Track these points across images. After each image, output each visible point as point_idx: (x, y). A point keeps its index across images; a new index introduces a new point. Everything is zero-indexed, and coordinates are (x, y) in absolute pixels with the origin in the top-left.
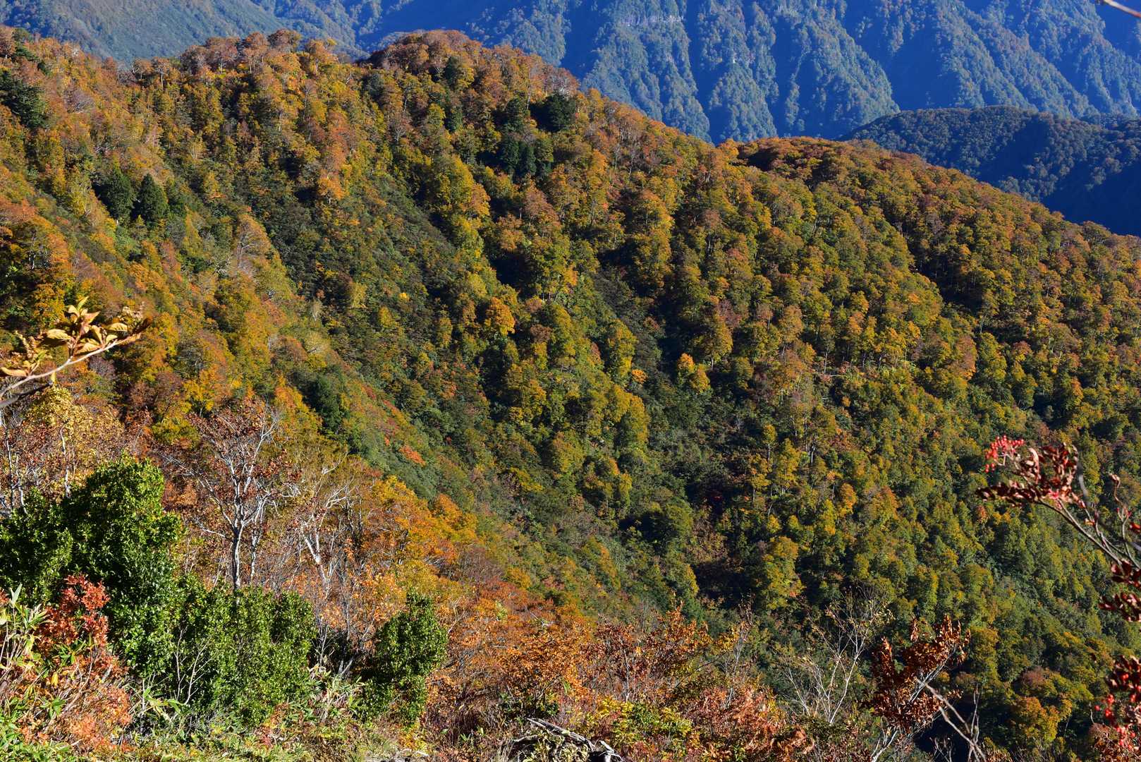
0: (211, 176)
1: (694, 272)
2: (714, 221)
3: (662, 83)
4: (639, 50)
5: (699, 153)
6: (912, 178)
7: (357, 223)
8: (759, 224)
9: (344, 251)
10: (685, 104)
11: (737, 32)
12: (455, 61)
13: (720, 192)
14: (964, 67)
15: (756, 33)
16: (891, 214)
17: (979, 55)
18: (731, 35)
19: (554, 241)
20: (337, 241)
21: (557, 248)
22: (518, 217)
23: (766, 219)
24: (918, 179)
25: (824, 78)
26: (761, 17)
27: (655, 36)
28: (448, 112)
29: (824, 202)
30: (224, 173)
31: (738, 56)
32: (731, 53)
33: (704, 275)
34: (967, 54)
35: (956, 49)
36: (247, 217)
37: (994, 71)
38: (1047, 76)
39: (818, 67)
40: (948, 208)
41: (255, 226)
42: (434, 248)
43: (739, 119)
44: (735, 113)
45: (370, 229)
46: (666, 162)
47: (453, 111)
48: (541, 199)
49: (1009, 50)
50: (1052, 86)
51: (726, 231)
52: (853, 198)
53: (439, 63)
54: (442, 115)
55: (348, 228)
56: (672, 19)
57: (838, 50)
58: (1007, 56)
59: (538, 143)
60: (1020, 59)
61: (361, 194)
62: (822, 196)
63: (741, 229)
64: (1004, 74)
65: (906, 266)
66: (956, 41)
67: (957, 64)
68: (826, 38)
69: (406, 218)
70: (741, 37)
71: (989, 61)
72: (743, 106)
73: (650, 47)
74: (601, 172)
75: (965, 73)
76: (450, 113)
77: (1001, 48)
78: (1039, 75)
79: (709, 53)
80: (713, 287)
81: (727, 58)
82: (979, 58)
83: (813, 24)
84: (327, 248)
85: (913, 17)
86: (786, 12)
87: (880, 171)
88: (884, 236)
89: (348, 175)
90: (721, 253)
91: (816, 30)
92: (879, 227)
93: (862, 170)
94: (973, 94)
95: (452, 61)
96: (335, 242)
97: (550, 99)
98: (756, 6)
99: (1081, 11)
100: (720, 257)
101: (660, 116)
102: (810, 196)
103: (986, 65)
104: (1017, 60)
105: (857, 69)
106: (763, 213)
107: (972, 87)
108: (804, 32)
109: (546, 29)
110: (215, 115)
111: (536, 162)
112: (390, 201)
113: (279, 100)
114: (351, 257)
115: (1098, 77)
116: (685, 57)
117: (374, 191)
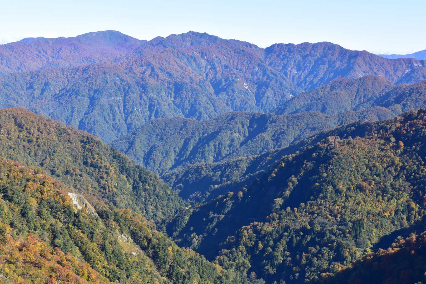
3: (114, 116)
4: (108, 107)
10: (119, 121)
11: (137, 101)
14: (204, 111)
15: (142, 101)
17: (209, 107)
18: (135, 102)
25: (161, 114)
26: (144, 97)
27: (112, 103)
31: (137, 108)
32: (135, 107)
34: (205, 107)
35: (202, 105)
39: (160, 111)
43: (135, 125)
44: (134, 124)
56: (118, 98)
58: (218, 107)
66: (202, 103)
67: (202, 110)
70: (138, 103)
71: (212, 109)
72: (137, 122)
73: (111, 106)
75: (204, 112)
77: (216, 105)
79: (128, 108)
81: (133, 108)
82: (208, 108)
85: (191, 97)
86: (152, 95)
98: (143, 94)
99: (248, 95)
101: (112, 125)
108: (156, 101)
109: (81, 102)
116: (122, 108)
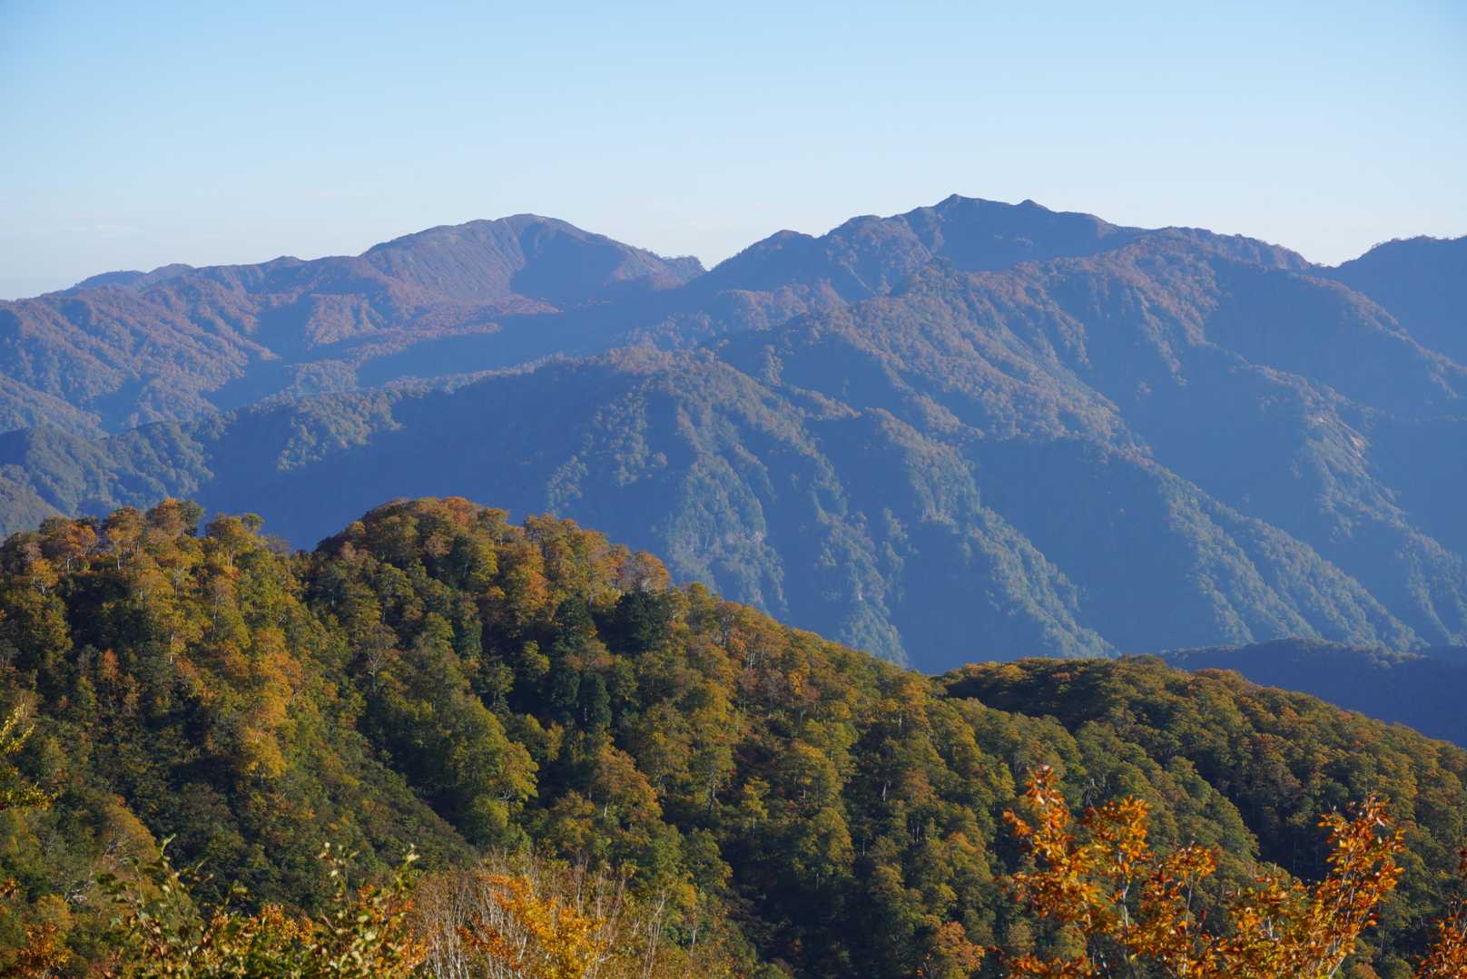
0: (53, 745)
1: (893, 874)
2: (920, 790)
5: (880, 679)
6: (1235, 708)
7: (311, 815)
8: (995, 791)
9: (291, 865)
11: (863, 552)
12: (465, 543)
13: (923, 741)
14: (1218, 588)
15: (890, 552)
16: (1208, 766)
17: (1239, 569)
18: (853, 556)
19: (653, 835)
20: (277, 847)
21: (659, 843)
22: (586, 798)
23: (1007, 783)
24: (1243, 708)
26: (896, 528)
27: (733, 564)
28: (457, 626)
29: (1097, 751)
30: (75, 738)
31: (866, 589)
32: (854, 584)
33: (910, 881)
34: (1219, 569)
35: (1203, 561)
36: (117, 809)
37: (1266, 592)
38: (1346, 597)
40: (1299, 754)
41: (132, 825)
42: (447, 854)
45: (333, 826)
46: (829, 696)
47: (465, 625)
48: (625, 762)
49: (1284, 560)
50: (1355, 609)
51: (941, 805)
52: (1142, 744)
53: (438, 546)
54: (448, 630)
55: (296, 824)
56: (758, 536)
57: (1020, 571)
58: (1282, 568)
59: (611, 675)
60: (1303, 572)
61: (316, 767)
62: (1092, 743)
63: (966, 799)
64: (1281, 597)
65: (1246, 852)
66: (1201, 549)
67: (1206, 584)
68: (1001, 554)
69: (393, 805)
71: (1254, 578)
74: (723, 716)
75: (1220, 598)
76: (461, 628)
77: (1271, 557)
78: (1333, 596)
80: (930, 898)
81: (848, 592)
82: (1239, 573)
83: (978, 534)
84: (259, 860)
86: (936, 518)
87: (1181, 699)
88: (1201, 804)
89: (291, 734)
90: (936, 841)
91: (985, 542)
92: (1192, 789)
93: (1150, 698)
94: (1235, 629)
95: (459, 542)
96: (274, 850)
97: (627, 600)
98: (888, 514)
100: (935, 846)
102: (1072, 742)
103: (1251, 585)
104: (1298, 573)
105: (1052, 600)
106: (1000, 774)
107: (1231, 617)
108: (965, 546)
110: (59, 643)
111: (612, 705)
112: (364, 778)
113: (169, 610)
114: (303, 874)
115: (1423, 594)
117: (338, 762)
